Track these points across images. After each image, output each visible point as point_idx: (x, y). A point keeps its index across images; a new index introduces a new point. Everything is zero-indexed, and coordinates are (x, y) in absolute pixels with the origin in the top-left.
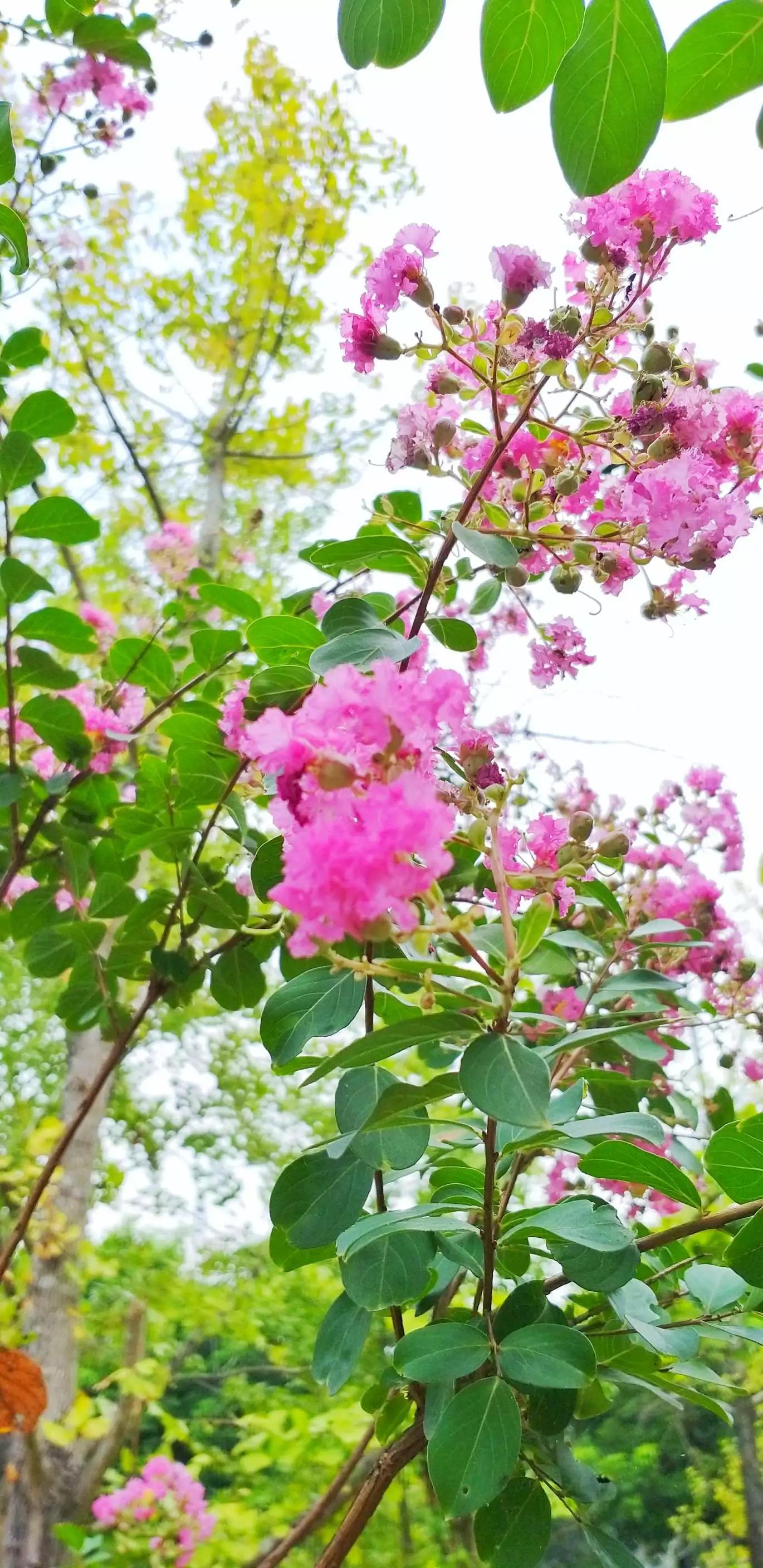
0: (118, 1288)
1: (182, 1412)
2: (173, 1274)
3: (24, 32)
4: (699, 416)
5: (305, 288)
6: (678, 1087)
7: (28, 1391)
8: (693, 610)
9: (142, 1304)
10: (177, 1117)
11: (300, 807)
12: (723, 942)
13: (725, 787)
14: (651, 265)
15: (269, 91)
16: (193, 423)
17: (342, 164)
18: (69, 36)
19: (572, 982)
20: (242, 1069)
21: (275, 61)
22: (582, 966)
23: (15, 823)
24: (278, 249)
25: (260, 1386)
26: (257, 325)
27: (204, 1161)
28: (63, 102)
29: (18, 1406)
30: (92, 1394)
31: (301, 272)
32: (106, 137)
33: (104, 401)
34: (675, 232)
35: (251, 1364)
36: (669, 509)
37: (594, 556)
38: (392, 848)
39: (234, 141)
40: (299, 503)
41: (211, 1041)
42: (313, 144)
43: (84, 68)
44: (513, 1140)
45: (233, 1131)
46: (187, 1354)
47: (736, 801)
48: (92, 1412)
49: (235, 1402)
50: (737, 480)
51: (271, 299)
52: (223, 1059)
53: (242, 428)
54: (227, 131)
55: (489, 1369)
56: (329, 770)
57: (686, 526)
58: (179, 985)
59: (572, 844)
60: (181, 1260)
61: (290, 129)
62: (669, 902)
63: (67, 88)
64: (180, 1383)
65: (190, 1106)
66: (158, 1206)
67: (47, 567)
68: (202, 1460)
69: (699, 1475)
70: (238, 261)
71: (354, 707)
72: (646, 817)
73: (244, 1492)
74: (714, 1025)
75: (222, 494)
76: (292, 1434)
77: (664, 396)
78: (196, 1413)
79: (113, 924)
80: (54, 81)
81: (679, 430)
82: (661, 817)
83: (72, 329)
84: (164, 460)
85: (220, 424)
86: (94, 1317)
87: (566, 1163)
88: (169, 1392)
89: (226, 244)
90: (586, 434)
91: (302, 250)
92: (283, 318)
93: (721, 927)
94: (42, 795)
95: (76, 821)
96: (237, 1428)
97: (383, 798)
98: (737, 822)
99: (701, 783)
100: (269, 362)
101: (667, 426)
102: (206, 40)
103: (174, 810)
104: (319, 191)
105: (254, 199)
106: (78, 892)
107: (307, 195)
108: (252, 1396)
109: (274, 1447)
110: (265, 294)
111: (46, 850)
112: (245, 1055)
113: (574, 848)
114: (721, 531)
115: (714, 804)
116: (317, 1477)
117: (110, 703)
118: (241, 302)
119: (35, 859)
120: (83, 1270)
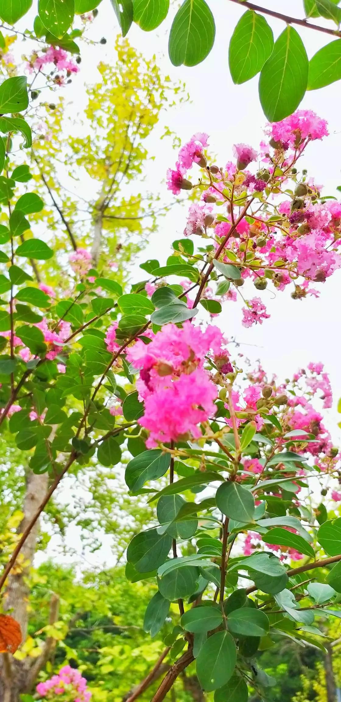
0: (46, 589)
1: (73, 646)
2: (71, 583)
3: (24, 36)
4: (320, 216)
5: (140, 144)
6: (302, 503)
7: (14, 634)
8: (313, 296)
9: (58, 596)
10: (74, 512)
11: (150, 383)
12: (323, 439)
13: (324, 371)
14: (299, 149)
15: (125, 57)
16: (89, 203)
17: (157, 90)
18: (44, 38)
19: (257, 456)
20: (104, 491)
21: (128, 45)
22: (261, 449)
23: (12, 382)
24: (128, 126)
25: (109, 634)
26: (118, 160)
27: (86, 532)
28: (41, 67)
29: (9, 641)
30: (34, 637)
31: (138, 136)
32: (59, 83)
33: (50, 192)
34: (310, 136)
35: (105, 625)
36: (307, 257)
37: (274, 275)
38: (191, 403)
39: (109, 79)
40: (135, 239)
41: (90, 478)
42: (144, 81)
43: (50, 52)
44: (235, 527)
45: (99, 518)
46: (77, 619)
47: (329, 377)
48: (34, 645)
49: (98, 641)
50: (333, 240)
51: (124, 148)
52: (95, 486)
53: (111, 205)
54: (107, 75)
55: (222, 628)
56: (162, 368)
57: (314, 264)
58: (84, 454)
59: (263, 399)
60: (74, 576)
61: (134, 74)
62: (300, 421)
63: (43, 61)
64: (73, 632)
65: (80, 507)
66: (65, 552)
67: (23, 265)
68: (83, 667)
69: (306, 678)
70: (111, 131)
71: (175, 342)
72: (289, 383)
73: (101, 682)
74: (319, 477)
75: (101, 233)
76: (124, 656)
77: (305, 207)
78: (80, 646)
79: (55, 427)
80: (38, 58)
81: (311, 221)
82: (296, 383)
83: (36, 160)
84: (75, 219)
85: (100, 203)
86: (34, 602)
87: (252, 536)
88: (67, 636)
89: (105, 123)
90: (270, 222)
91: (138, 128)
92: (130, 156)
93: (323, 433)
94: (25, 369)
95: (39, 381)
96: (98, 653)
97: (187, 381)
98: (330, 386)
99: (314, 369)
100: (123, 176)
101: (306, 220)
102: (104, 41)
103: (84, 377)
104: (146, 102)
105: (117, 105)
106: (39, 413)
107: (142, 104)
108: (105, 639)
109: (116, 662)
110: (122, 146)
111: (26, 393)
112: (106, 485)
113: (264, 401)
114: (329, 266)
115: (320, 378)
116: (134, 677)
117: (55, 329)
118: (111, 149)
119: (21, 398)
120: (31, 581)
